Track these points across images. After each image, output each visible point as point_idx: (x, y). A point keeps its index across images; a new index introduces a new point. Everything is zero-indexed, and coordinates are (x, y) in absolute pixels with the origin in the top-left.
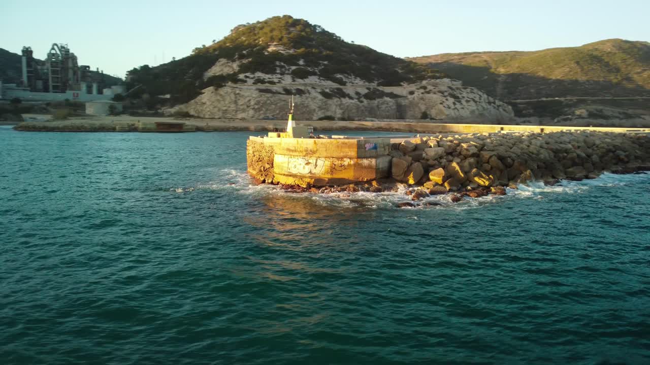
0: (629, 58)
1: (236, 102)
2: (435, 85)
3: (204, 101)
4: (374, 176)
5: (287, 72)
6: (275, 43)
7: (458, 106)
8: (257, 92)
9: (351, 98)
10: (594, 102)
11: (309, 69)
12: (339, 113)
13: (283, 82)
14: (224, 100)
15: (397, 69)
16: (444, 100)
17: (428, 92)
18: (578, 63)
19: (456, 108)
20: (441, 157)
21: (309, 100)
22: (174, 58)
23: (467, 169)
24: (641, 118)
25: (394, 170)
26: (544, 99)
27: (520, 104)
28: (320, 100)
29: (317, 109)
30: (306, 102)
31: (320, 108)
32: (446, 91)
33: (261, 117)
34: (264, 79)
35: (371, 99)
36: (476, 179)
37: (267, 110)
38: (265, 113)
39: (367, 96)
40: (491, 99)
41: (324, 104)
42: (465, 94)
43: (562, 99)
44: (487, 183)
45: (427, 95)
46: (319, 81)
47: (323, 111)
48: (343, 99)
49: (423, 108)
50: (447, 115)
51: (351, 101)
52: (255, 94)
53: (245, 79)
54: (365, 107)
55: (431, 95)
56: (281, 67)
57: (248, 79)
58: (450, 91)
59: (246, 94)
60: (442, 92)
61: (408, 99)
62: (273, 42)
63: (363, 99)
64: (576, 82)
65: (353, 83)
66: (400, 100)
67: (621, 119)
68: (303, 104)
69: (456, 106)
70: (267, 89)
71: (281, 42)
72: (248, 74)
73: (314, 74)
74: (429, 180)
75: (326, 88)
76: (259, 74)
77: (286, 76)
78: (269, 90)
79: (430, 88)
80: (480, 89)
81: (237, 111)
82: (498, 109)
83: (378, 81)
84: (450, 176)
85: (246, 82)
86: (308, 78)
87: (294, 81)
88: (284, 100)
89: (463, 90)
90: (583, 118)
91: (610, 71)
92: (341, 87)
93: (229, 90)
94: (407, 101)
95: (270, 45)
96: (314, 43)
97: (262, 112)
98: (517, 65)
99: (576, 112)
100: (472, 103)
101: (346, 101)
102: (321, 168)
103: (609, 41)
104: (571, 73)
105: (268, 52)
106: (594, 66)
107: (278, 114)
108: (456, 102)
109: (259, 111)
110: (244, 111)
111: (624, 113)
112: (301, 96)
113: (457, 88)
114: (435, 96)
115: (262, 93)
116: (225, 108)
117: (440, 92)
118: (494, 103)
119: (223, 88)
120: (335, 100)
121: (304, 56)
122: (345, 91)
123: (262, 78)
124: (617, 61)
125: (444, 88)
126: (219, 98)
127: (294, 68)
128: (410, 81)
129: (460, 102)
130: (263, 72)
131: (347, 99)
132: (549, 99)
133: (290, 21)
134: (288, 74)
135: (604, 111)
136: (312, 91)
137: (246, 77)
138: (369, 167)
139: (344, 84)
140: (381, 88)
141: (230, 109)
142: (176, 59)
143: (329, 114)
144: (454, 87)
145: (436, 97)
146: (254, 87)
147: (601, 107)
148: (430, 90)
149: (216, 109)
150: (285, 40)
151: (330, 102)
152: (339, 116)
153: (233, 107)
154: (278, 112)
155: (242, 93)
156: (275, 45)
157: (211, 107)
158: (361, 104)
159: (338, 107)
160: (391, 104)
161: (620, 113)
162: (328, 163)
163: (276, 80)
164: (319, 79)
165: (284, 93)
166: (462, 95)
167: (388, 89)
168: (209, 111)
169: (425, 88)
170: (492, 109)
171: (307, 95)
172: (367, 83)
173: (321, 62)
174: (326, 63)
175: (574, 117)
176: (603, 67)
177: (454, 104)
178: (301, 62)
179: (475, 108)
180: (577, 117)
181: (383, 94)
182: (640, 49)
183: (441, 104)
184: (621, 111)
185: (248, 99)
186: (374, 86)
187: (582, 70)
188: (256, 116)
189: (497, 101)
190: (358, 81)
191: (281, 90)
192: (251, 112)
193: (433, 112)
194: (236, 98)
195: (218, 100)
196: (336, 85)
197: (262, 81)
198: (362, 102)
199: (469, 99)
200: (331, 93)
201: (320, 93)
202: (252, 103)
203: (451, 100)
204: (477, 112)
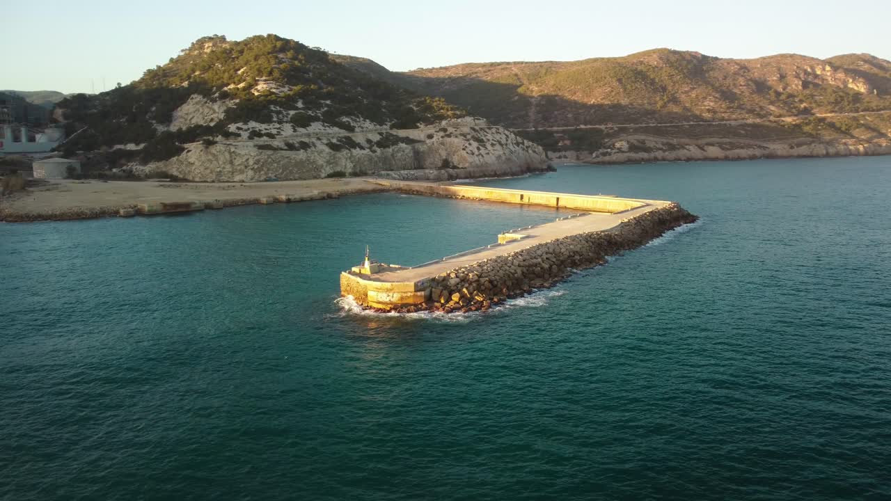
0: (677, 75)
1: (231, 162)
2: (456, 126)
3: (191, 160)
4: (423, 301)
5: (285, 119)
6: (264, 78)
7: (483, 151)
8: (256, 149)
9: (362, 148)
10: (636, 131)
11: (310, 112)
12: (349, 168)
13: (282, 133)
14: (217, 160)
15: (411, 106)
16: (467, 145)
17: (449, 136)
18: (620, 80)
19: (480, 154)
20: (458, 284)
21: (316, 154)
22: (119, 84)
23: (471, 291)
24: (686, 149)
25: (433, 295)
26: (582, 126)
27: (557, 132)
28: (328, 154)
29: (325, 164)
30: (312, 158)
31: (328, 163)
32: (469, 134)
33: (262, 178)
34: (260, 130)
35: (384, 147)
36: (476, 297)
37: (268, 170)
38: (266, 174)
39: (379, 144)
40: (519, 139)
41: (332, 158)
42: (489, 137)
43: (603, 127)
44: (482, 299)
45: (448, 140)
46: (322, 128)
47: (331, 166)
48: (353, 150)
49: (444, 154)
50: (471, 163)
51: (363, 152)
52: (254, 152)
53: (237, 131)
54: (378, 158)
55: (453, 139)
56: (278, 113)
57: (241, 132)
58: (473, 133)
59: (243, 153)
60: (464, 135)
61: (426, 144)
62: (262, 77)
63: (375, 148)
64: (617, 107)
65: (362, 128)
66: (417, 146)
67: (664, 151)
68: (308, 160)
69: (480, 151)
70: (267, 145)
71: (271, 77)
72: (240, 125)
73: (316, 119)
74: (451, 300)
75: (333, 138)
76: (253, 124)
77: (285, 124)
78: (270, 145)
79: (450, 130)
80: (506, 128)
81: (233, 173)
82: (527, 151)
83: (390, 122)
84: (463, 297)
85: (239, 135)
86: (311, 125)
87: (295, 131)
88: (287, 157)
89: (487, 130)
90: (623, 152)
91: (655, 91)
92: (350, 135)
93: (222, 148)
94: (425, 146)
95: (258, 80)
96: (311, 74)
97: (262, 172)
98: (552, 82)
99: (616, 144)
100: (498, 147)
101: (357, 152)
102: (395, 298)
103: (654, 51)
104: (613, 94)
105: (258, 91)
106: (638, 85)
107: (282, 173)
108: (481, 147)
109: (260, 172)
110: (241, 172)
111: (668, 144)
112: (306, 150)
113: (481, 129)
114: (456, 140)
115: (261, 151)
116: (218, 170)
117: (462, 135)
118: (523, 143)
119: (214, 146)
120: (345, 152)
121: (302, 95)
122: (354, 138)
123: (257, 129)
124: (663, 77)
125: (466, 130)
126: (210, 157)
127: (292, 112)
128: (428, 122)
129: (484, 146)
130: (256, 121)
131: (358, 149)
132: (589, 126)
133: (279, 44)
134: (287, 122)
135: (646, 142)
136: (318, 143)
137: (239, 128)
138: (421, 296)
139: (351, 129)
140: (395, 132)
141: (225, 170)
142: (122, 86)
143: (338, 169)
144: (477, 128)
145: (457, 142)
146: (251, 143)
147: (643, 137)
148: (451, 133)
149: (209, 171)
150: (276, 74)
151: (339, 155)
152: (350, 170)
153: (228, 168)
154: (281, 171)
155: (238, 151)
156: (265, 80)
157: (202, 169)
158: (373, 155)
159: (349, 161)
160: (407, 151)
161: (663, 144)
162: (399, 295)
163: (274, 132)
164: (323, 126)
165: (286, 148)
166: (487, 137)
167: (402, 133)
168: (199, 173)
169: (445, 130)
170: (521, 151)
171: (313, 149)
172: (378, 127)
173: (323, 102)
174: (328, 102)
175: (614, 151)
176: (648, 86)
177: (478, 149)
178: (300, 105)
179: (501, 153)
180: (617, 151)
181: (398, 140)
182: (689, 62)
183: (464, 149)
184: (665, 141)
185: (246, 157)
186: (386, 129)
187: (625, 90)
188: (257, 177)
189: (525, 141)
190: (368, 124)
191: (282, 145)
192: (250, 173)
193: (455, 160)
194: (231, 157)
195: (210, 161)
196: (343, 133)
197: (259, 134)
198: (374, 152)
199: (495, 143)
200: (338, 143)
201: (327, 144)
202: (251, 162)
203: (475, 144)
204: (504, 158)
